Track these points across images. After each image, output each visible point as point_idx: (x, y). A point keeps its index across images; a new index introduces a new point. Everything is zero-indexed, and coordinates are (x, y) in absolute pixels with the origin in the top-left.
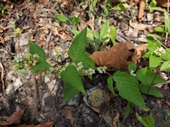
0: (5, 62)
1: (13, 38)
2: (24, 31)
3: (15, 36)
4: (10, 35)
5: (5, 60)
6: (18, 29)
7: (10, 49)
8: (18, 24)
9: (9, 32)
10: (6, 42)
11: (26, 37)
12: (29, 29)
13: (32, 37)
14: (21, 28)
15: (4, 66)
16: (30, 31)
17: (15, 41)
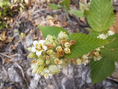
0: (21, 63)
1: (20, 43)
2: (27, 34)
3: (21, 40)
4: (18, 41)
5: (21, 62)
6: (22, 34)
7: (22, 52)
8: (20, 30)
9: (16, 39)
10: (16, 48)
11: (30, 38)
12: (30, 30)
13: (34, 36)
14: (24, 32)
15: (22, 67)
16: (31, 32)
17: (23, 44)
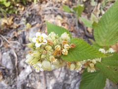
0: (18, 52)
1: (24, 32)
2: (32, 26)
3: (25, 30)
4: (22, 30)
5: (18, 50)
6: (28, 24)
7: (22, 41)
8: (28, 20)
9: (21, 28)
10: (18, 36)
11: (34, 31)
12: (37, 23)
13: (39, 30)
14: (30, 23)
15: (17, 56)
16: (38, 25)
17: (25, 34)
